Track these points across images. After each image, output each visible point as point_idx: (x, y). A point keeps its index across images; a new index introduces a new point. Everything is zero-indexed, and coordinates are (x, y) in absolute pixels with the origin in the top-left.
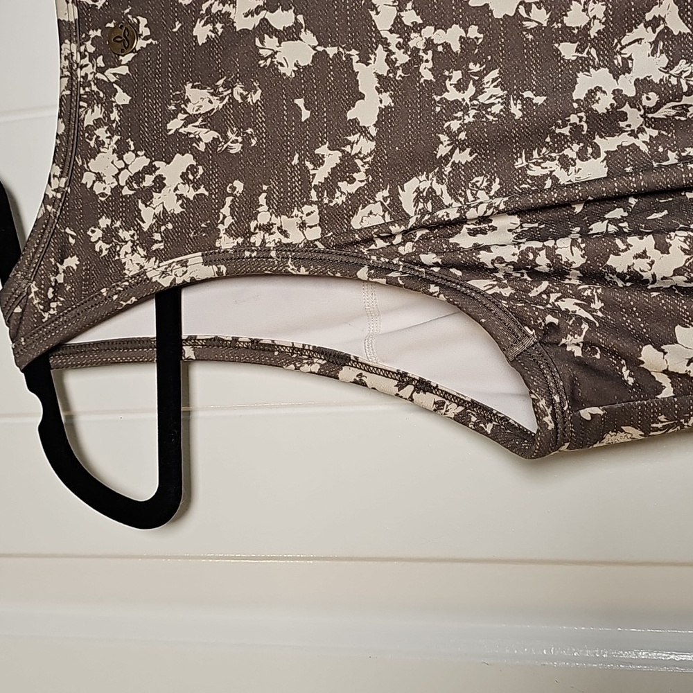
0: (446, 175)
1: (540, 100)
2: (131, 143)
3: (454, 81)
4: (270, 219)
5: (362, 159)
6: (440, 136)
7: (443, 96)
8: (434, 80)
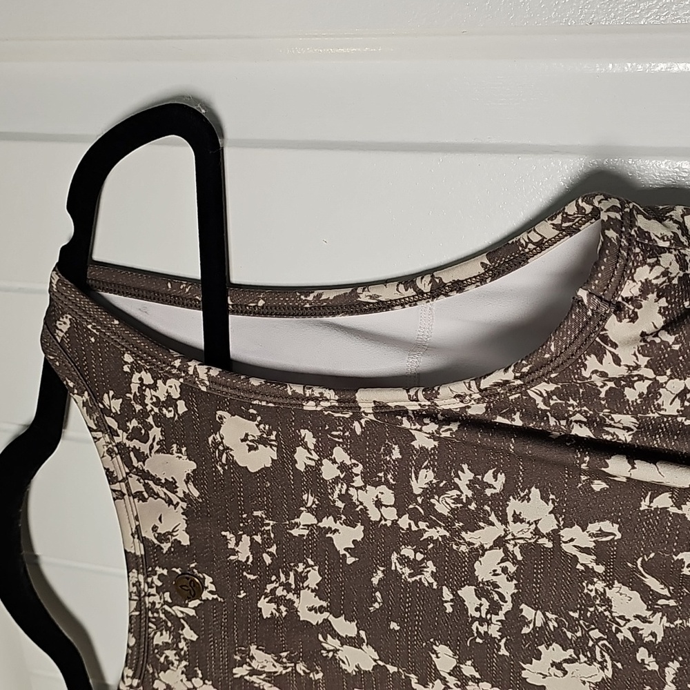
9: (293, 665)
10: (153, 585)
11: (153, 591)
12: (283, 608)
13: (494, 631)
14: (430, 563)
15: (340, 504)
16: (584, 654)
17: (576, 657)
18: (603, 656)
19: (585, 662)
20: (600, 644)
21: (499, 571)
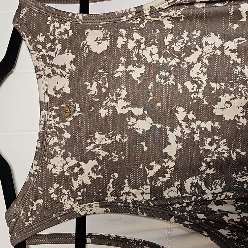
0: (203, 178)
1: (243, 153)
2: (70, 154)
3: (208, 142)
4: (130, 190)
5: (169, 169)
6: (202, 163)
7: (203, 147)
8: (200, 141)
9: (114, 137)
10: (52, 115)
11: (51, 118)
12: (110, 111)
13: (200, 95)
14: (172, 76)
15: (135, 59)
16: (238, 95)
17: (235, 97)
18: (245, 93)
19: (239, 98)
20: (243, 89)
21: (200, 72)
